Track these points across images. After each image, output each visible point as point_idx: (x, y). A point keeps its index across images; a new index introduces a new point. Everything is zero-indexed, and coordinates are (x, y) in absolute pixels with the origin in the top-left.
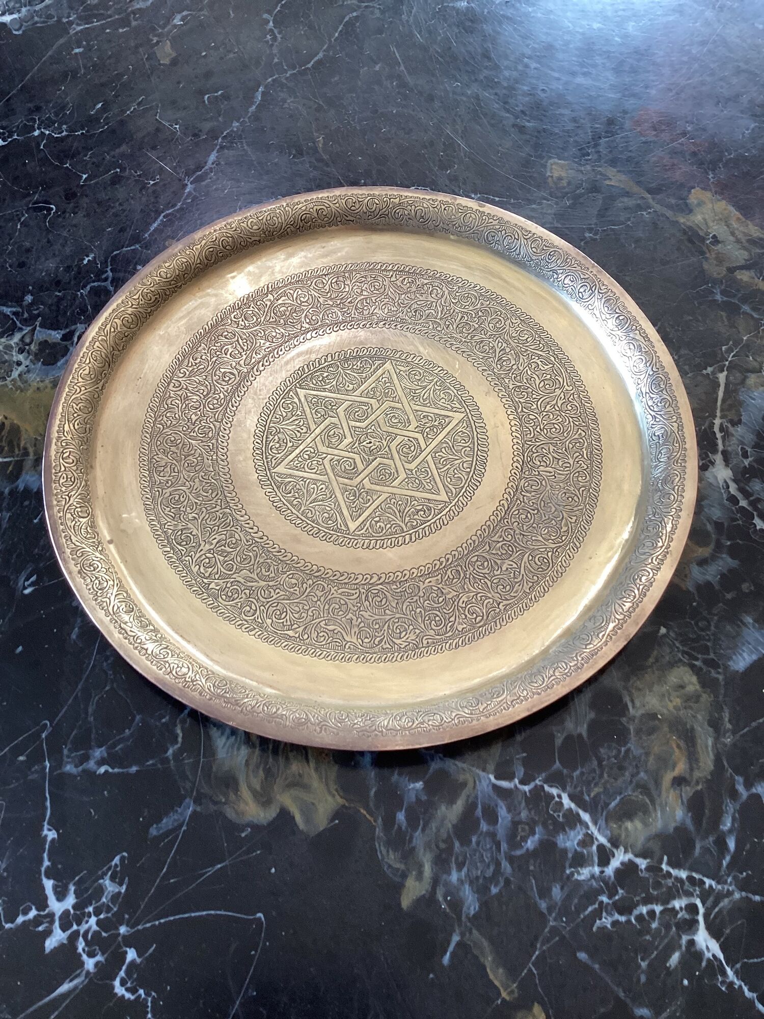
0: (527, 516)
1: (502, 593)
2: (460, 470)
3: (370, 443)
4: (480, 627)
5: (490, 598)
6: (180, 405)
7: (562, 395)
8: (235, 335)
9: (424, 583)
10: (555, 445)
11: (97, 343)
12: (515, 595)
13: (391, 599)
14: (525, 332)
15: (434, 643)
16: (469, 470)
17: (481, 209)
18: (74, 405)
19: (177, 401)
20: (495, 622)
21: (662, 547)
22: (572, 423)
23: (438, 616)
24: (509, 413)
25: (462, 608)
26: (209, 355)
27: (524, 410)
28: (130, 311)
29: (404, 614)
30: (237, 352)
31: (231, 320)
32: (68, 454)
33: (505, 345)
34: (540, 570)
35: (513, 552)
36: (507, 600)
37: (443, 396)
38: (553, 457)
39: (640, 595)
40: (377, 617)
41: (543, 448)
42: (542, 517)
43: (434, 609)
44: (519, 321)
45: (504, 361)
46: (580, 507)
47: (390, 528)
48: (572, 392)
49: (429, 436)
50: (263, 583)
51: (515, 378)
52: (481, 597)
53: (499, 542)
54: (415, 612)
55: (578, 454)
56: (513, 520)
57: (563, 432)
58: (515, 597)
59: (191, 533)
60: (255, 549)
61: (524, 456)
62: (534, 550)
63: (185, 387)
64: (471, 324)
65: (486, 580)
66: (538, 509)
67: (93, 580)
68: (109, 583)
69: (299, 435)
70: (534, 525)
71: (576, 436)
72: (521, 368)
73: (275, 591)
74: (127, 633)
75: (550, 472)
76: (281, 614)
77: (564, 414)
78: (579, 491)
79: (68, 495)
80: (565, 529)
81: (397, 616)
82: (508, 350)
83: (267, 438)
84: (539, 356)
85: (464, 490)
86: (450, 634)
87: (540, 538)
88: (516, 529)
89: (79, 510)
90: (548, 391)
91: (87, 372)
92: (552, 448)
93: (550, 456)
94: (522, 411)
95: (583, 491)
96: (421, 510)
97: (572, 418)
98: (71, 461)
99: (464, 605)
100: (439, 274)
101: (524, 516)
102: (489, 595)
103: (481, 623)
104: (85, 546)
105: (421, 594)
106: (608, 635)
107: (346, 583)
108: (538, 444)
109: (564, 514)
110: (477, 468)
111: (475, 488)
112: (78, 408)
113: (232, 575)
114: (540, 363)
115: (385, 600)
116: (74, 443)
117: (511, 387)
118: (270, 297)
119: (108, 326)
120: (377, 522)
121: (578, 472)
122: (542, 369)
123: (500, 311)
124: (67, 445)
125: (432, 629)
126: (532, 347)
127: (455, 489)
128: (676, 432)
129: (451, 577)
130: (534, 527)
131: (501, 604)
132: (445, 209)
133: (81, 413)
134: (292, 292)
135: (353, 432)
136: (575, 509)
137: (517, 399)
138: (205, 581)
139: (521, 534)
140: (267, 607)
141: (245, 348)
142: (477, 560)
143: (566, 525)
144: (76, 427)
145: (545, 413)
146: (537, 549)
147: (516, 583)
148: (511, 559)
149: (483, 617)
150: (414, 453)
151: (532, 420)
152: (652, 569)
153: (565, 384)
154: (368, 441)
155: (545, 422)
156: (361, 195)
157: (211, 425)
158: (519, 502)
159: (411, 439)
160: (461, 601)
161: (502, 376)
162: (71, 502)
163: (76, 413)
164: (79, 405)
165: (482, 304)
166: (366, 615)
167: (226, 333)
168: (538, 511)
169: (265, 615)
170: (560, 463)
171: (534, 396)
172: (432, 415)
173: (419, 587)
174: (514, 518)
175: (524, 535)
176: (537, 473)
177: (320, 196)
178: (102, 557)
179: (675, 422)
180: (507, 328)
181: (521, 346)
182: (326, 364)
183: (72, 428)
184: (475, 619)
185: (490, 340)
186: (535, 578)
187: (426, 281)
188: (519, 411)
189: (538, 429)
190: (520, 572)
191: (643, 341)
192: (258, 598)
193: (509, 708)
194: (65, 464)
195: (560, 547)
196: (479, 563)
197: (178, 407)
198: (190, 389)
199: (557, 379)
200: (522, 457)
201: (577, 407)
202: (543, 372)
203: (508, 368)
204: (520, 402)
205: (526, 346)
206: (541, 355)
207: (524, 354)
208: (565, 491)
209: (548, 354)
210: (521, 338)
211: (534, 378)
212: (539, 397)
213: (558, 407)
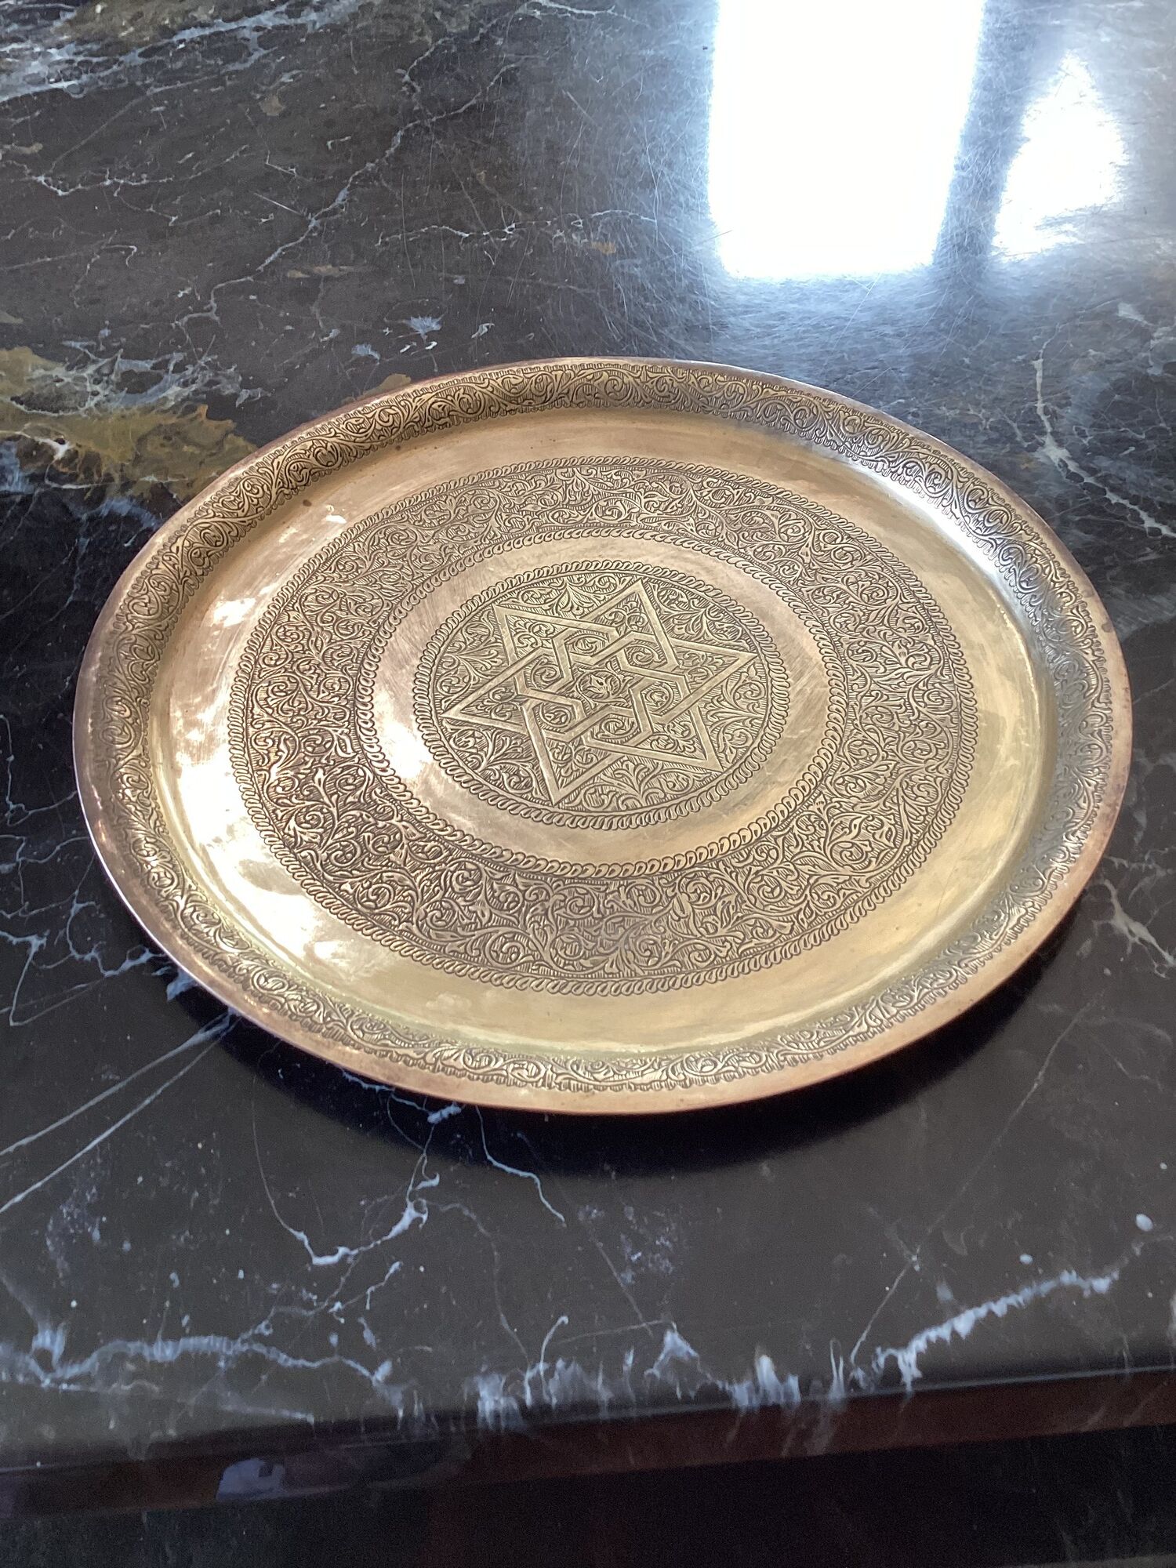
0: (583, 907)
1: (428, 919)
2: (618, 799)
3: (601, 684)
4: (357, 910)
5: (413, 907)
6: (539, 489)
7: (844, 878)
8: (681, 493)
9: (401, 820)
10: (740, 900)
11: (560, 372)
12: (434, 937)
13: (358, 793)
14: (931, 790)
15: (307, 864)
16: (624, 808)
17: (1098, 631)
18: (462, 391)
20: (375, 926)
21: (596, 1080)
22: (797, 909)
23: (354, 855)
24: (761, 822)
25: (381, 878)
27: (780, 841)
28: (628, 379)
29: (339, 816)
30: (656, 506)
31: (702, 481)
32: (392, 412)
33: (887, 773)
34: (494, 954)
35: (509, 909)
36: (420, 929)
37: (737, 733)
38: (715, 906)
39: (484, 1074)
40: (321, 789)
41: (724, 887)
42: (592, 926)
43: (363, 846)
44: (946, 775)
45: (856, 784)
46: (639, 971)
47: (472, 754)
48: (860, 889)
49: (655, 743)
50: (319, 658)
51: (834, 807)
52: (410, 895)
53: (517, 886)
54: (349, 827)
55: (742, 936)
56: (566, 892)
57: (771, 903)
58: (430, 937)
59: (358, 568)
60: (367, 633)
61: (693, 867)
62: (525, 935)
63: (569, 482)
64: (895, 720)
65: (441, 892)
66: (603, 917)
67: (233, 494)
68: (239, 512)
69: (567, 609)
70: (572, 923)
71: (775, 923)
72: (858, 808)
73: (313, 673)
74: (172, 545)
75: (683, 910)
76: (282, 691)
77: (807, 892)
78: (671, 960)
79: (336, 434)
80: (587, 963)
81: (334, 810)
82: (881, 780)
83: (542, 582)
84: (898, 824)
85: (584, 814)
86: (331, 878)
87: (552, 937)
88: (552, 901)
89: (324, 451)
90: (838, 857)
91: (514, 381)
92: (732, 898)
93: (713, 901)
94: (776, 837)
95: (674, 965)
96: (520, 777)
97: (808, 906)
98: (386, 420)
99: (385, 879)
100: (955, 651)
101: (580, 902)
102: (417, 904)
103: (365, 910)
104: (276, 472)
105: (381, 824)
106: (388, 1052)
107: (359, 738)
108: (727, 877)
109: (615, 955)
110: (634, 817)
111: (597, 826)
112: (462, 396)
113: (318, 625)
114: (886, 829)
115: (352, 787)
116: (412, 413)
117: (813, 808)
119: (591, 371)
120: (473, 735)
121: (707, 948)
122: (877, 837)
123: (947, 746)
124: (404, 407)
125: (329, 856)
126: (909, 809)
127: (581, 803)
128: (851, 1033)
129: (426, 849)
130: (567, 923)
131: (409, 924)
133: (457, 403)
135: (607, 660)
136: (634, 966)
137: (794, 823)
138: (297, 605)
139: (547, 910)
140: (286, 674)
141: (669, 510)
142: (470, 871)
143: (595, 964)
144: (435, 407)
145: (791, 867)
146: (529, 939)
147: (456, 931)
148: (495, 911)
149: (377, 908)
150: (612, 736)
151: (768, 855)
152: (544, 1078)
153: (868, 875)
154: (602, 681)
155: (775, 873)
156: (999, 498)
157: (528, 526)
158: (603, 888)
159: (636, 726)
160: (390, 874)
161: (825, 791)
162: (327, 439)
163: (453, 397)
164: (466, 396)
165: (942, 720)
166: (320, 775)
167: (678, 485)
168: (601, 919)
169: (273, 676)
170: (710, 919)
171: (816, 843)
172: (694, 733)
173: (392, 818)
174: (570, 893)
175: (546, 914)
176: (670, 894)
178: (274, 496)
179: (869, 1026)
180: (922, 765)
181: (901, 794)
182: (702, 594)
183: (430, 402)
184: (369, 900)
185: (882, 753)
186: (476, 952)
187: (930, 642)
188: (775, 833)
189: (754, 869)
190: (476, 929)
191: (1011, 925)
192: (295, 662)
194: (376, 416)
195: (551, 968)
196: (466, 874)
197: (535, 489)
199: (870, 862)
200: (688, 865)
201: (834, 905)
202: (872, 839)
203: (845, 793)
204: (792, 829)
205: (905, 801)
206: (902, 826)
207: (887, 804)
208: (659, 941)
209: (912, 833)
210: (915, 789)
211: (851, 832)
212: (817, 849)
213: (817, 880)
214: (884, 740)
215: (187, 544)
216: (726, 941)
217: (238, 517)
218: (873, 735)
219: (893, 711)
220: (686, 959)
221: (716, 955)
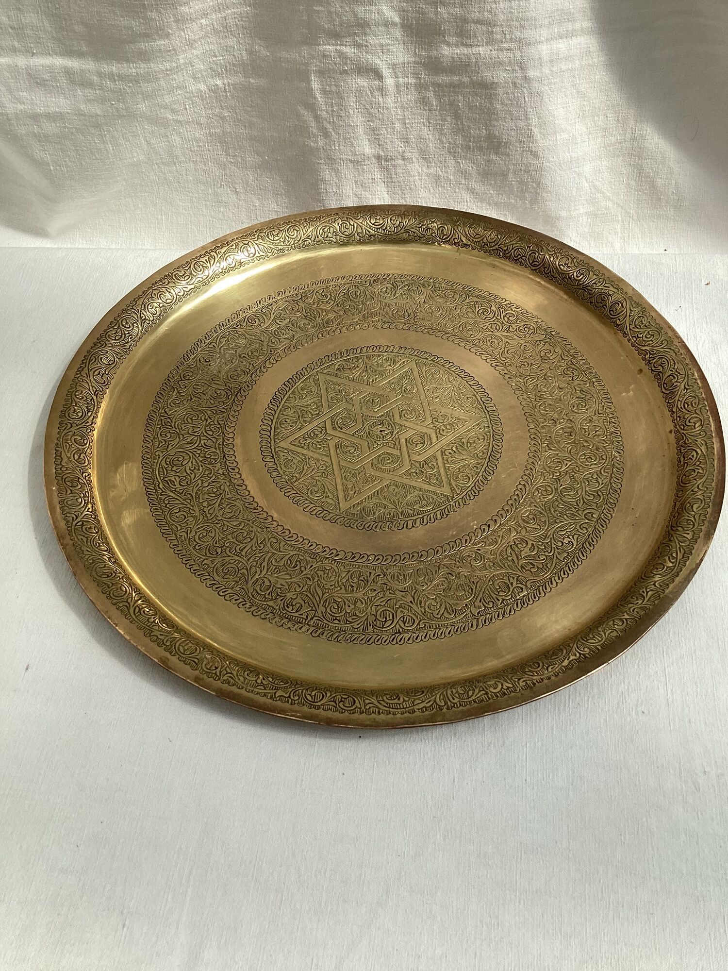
0: (252, 353)
1: (296, 305)
2: (299, 397)
3: (381, 431)
5: (307, 303)
6: (584, 493)
7: (170, 447)
8: (522, 566)
13: (389, 312)
16: (291, 396)
17: (167, 655)
18: (701, 472)
19: (587, 497)
22: (173, 421)
23: (353, 297)
24: (231, 440)
25: (332, 300)
26: (554, 546)
27: (214, 440)
29: (381, 301)
30: (519, 546)
31: (526, 586)
32: (697, 426)
34: (257, 315)
35: (276, 330)
36: (293, 300)
37: (294, 466)
38: (206, 395)
40: (403, 302)
41: (212, 404)
42: (240, 351)
44: (179, 533)
45: (214, 493)
46: (202, 352)
47: (378, 359)
48: (158, 450)
49: (320, 430)
50: (498, 334)
51: (210, 474)
52: (314, 304)
53: (285, 338)
54: (371, 301)
55: (182, 394)
57: (186, 414)
59: (564, 377)
61: (234, 400)
62: (257, 329)
63: (580, 512)
64: (234, 540)
65: (306, 314)
67: (648, 324)
68: (633, 326)
69: (454, 449)
71: (175, 409)
72: (200, 482)
73: (487, 328)
74: (612, 285)
76: (483, 312)
77: (177, 430)
78: (197, 365)
79: (687, 389)
81: (386, 301)
82: (205, 504)
83: (488, 450)
84: (174, 492)
85: (302, 380)
86: (347, 285)
87: (248, 336)
89: (674, 381)
90: (183, 455)
91: (696, 506)
92: (204, 404)
93: (209, 397)
94: (217, 440)
95: (193, 365)
96: (347, 369)
97: (171, 426)
98: (691, 421)
100: (252, 609)
101: (255, 354)
103: (320, 288)
104: (662, 350)
108: (215, 408)
109: (218, 350)
110: (282, 396)
112: (697, 471)
113: (525, 343)
114: (177, 483)
115: (395, 312)
116: (692, 437)
117: (218, 465)
118: (475, 611)
120: (390, 365)
121: (189, 380)
122: (177, 478)
123: (194, 548)
124: (700, 433)
125: (360, 290)
126: (178, 502)
127: (310, 382)
128: (86, 368)
129: (334, 320)
130: (250, 345)
131: (299, 298)
132: (216, 668)
134: (446, 614)
135: (397, 444)
137: (218, 451)
138: (548, 340)
140: (495, 318)
142: (308, 328)
143: (221, 342)
144: (694, 453)
145: (196, 434)
146: (254, 329)
147: (281, 310)
148: (278, 326)
149: (317, 292)
150: (340, 416)
151: (211, 430)
153: (161, 458)
154: (383, 433)
155: (199, 426)
157: (548, 469)
158: (255, 365)
159: (340, 429)
160: (331, 304)
161: (223, 477)
162: (683, 384)
163: (698, 466)
164: (696, 473)
165: (212, 562)
166: (412, 304)
167: (533, 570)
169: (497, 313)
170: (202, 389)
172: (312, 449)
173: (364, 317)
174: (264, 353)
175: (261, 341)
176: (228, 385)
177: (391, 716)
178: (644, 348)
179: (82, 376)
180: (195, 528)
181: (189, 506)
182: (414, 518)
183: (698, 450)
184: (323, 291)
185: (220, 518)
186: (264, 311)
187: (271, 603)
189: (209, 421)
190: (276, 316)
192: (502, 325)
193: (320, 216)
197: (586, 491)
198: (573, 509)
199: (167, 464)
200: (236, 399)
201: (161, 435)
202: (177, 474)
203: (214, 484)
204: (216, 449)
205: (183, 504)
206: (172, 492)
207: (189, 496)
208: (210, 367)
209: (163, 492)
210: (185, 514)
211: (190, 469)
212: (194, 450)
213: (179, 438)
214: (228, 526)
215: (611, 293)
216: (185, 388)
217: (630, 324)
218: (235, 523)
219: (241, 545)
220: (192, 370)
221: (182, 380)
